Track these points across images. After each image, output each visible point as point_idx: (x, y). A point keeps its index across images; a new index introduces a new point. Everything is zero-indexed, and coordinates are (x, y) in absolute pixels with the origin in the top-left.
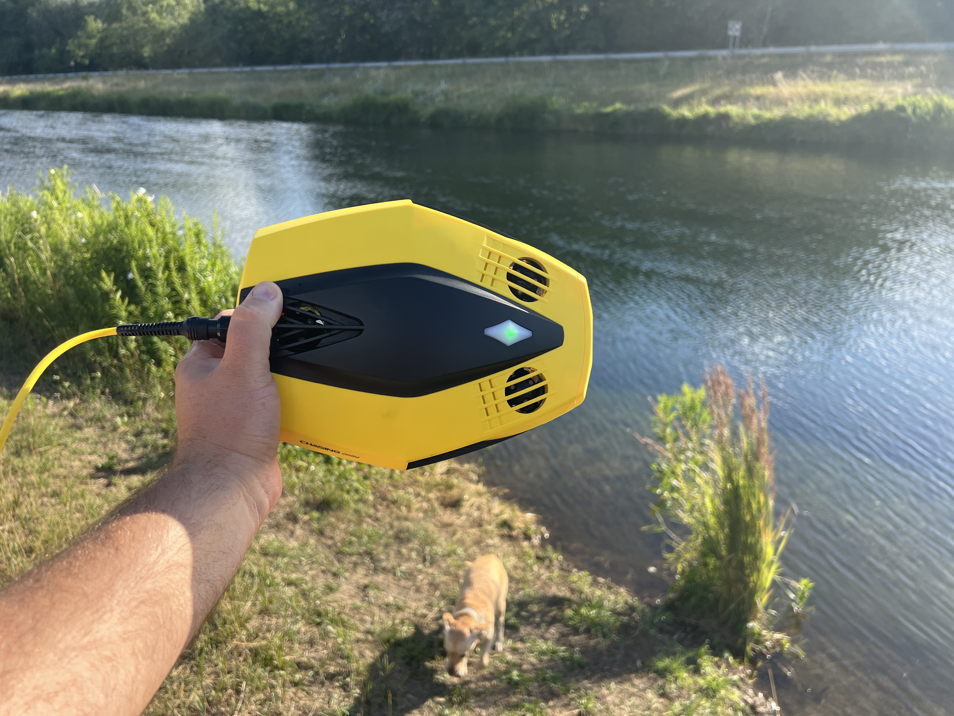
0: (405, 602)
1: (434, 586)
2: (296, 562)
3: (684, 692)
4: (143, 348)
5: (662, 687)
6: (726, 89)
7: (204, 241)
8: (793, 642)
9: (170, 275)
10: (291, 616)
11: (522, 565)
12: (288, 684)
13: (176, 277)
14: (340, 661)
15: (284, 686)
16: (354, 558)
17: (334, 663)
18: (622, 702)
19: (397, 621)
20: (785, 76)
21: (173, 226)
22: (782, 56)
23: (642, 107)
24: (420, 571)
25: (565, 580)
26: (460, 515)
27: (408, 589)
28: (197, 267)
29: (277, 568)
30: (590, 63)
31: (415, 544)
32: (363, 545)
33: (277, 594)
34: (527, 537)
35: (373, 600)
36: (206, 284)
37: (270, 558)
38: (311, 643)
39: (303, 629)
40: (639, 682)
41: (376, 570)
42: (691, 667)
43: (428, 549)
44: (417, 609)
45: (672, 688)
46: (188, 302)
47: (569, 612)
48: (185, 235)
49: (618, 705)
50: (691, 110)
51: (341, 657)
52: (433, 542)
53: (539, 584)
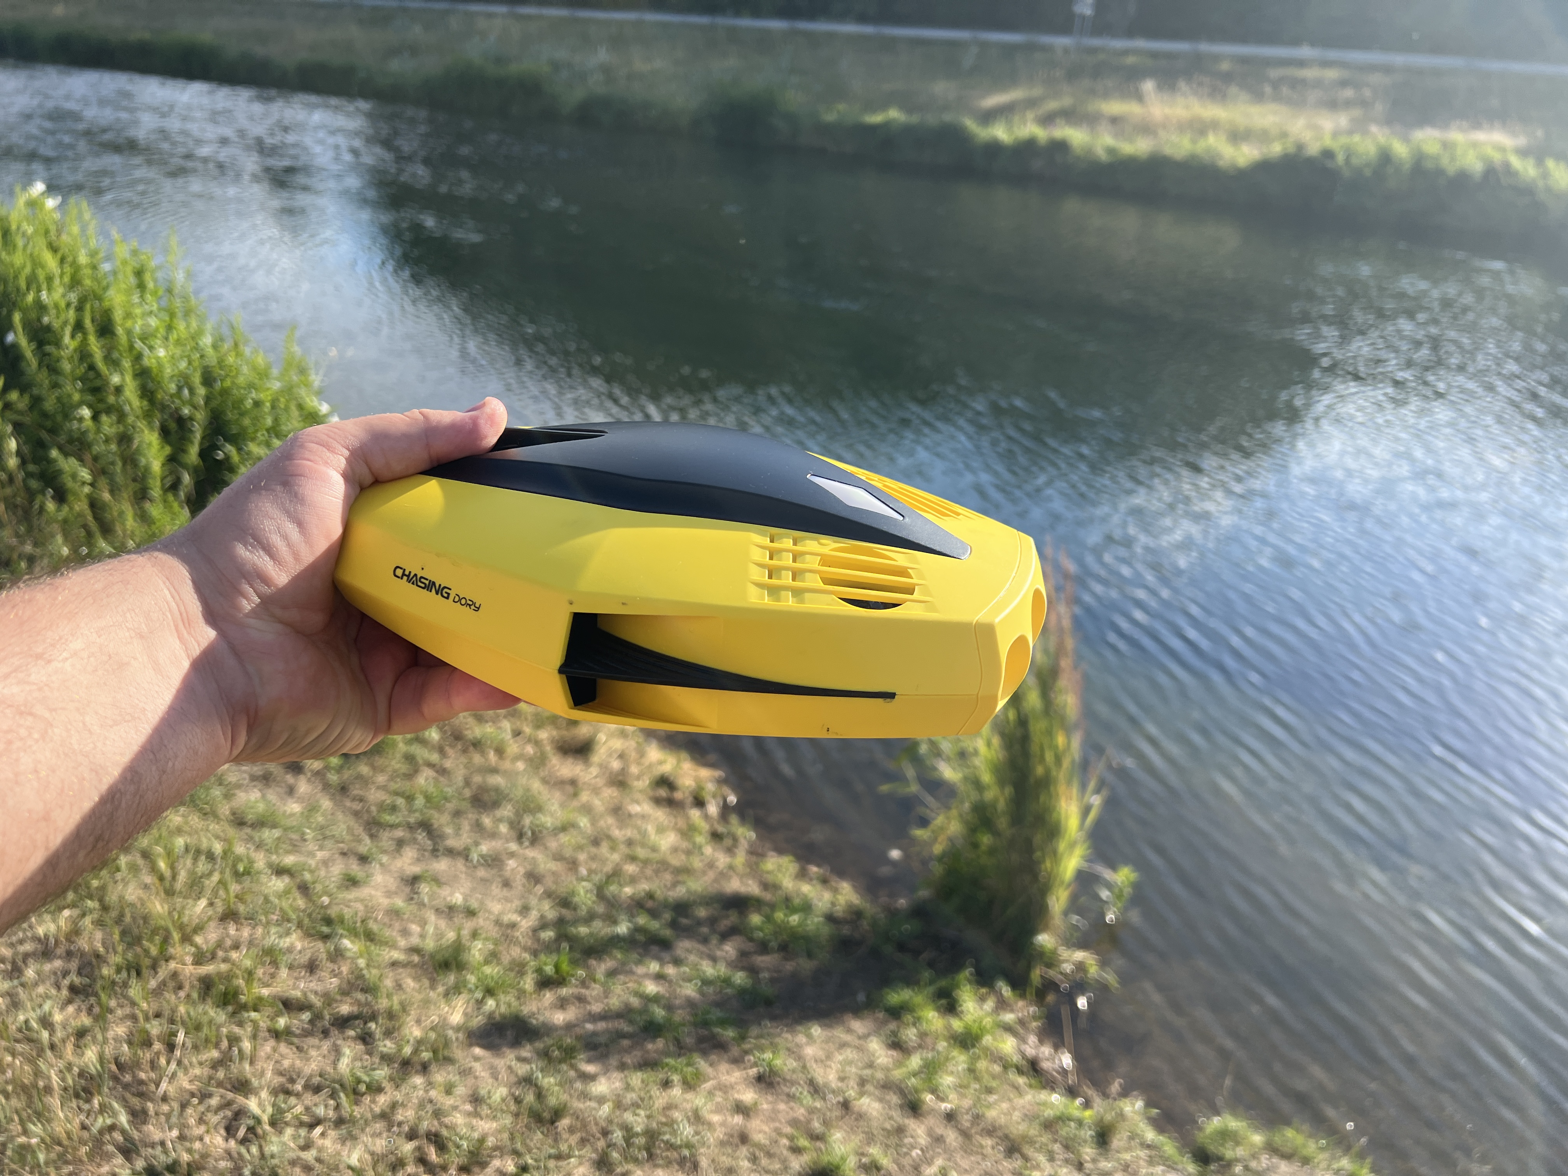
0: (482, 903)
1: (534, 877)
2: (294, 836)
3: (929, 1040)
4: (31, 467)
5: (894, 1034)
6: (1066, 101)
7: (151, 285)
8: (1104, 964)
9: (85, 341)
10: (278, 924)
11: (685, 845)
12: (263, 1034)
13: (95, 346)
14: (360, 996)
15: (254, 1037)
16: (399, 833)
17: (349, 1000)
18: (829, 1057)
19: (465, 933)
20: (1160, 88)
21: (93, 254)
22: (1154, 55)
23: (932, 120)
24: (512, 855)
25: (753, 869)
26: (590, 766)
27: (490, 881)
28: (137, 329)
29: (259, 846)
30: (851, 39)
31: (507, 811)
32: (416, 811)
33: (255, 888)
34: (699, 803)
35: (426, 900)
36: (153, 361)
37: (248, 830)
38: (312, 967)
39: (299, 946)
40: (858, 1026)
41: (435, 852)
42: (944, 1001)
43: (528, 819)
44: (502, 913)
45: (910, 1034)
46: (118, 390)
47: (756, 919)
48: (115, 273)
49: (822, 1061)
50: (1010, 129)
51: (362, 990)
52: (539, 809)
53: (711, 875)
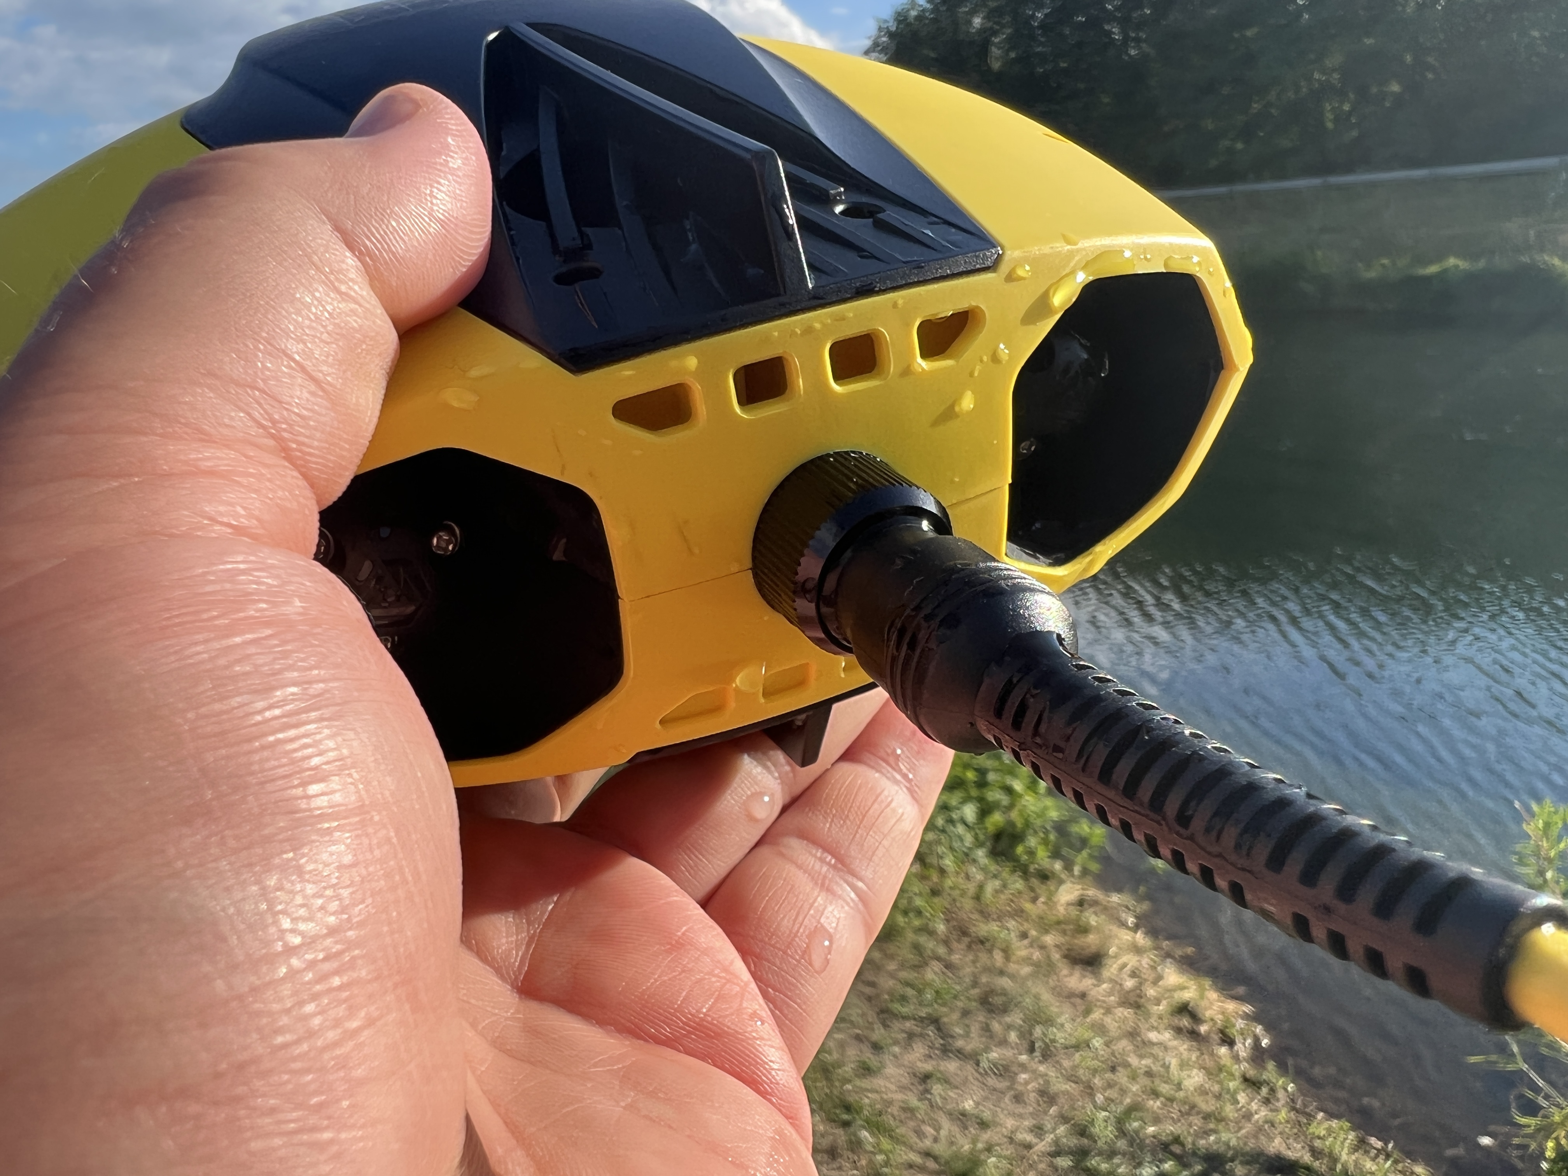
0: (994, 1114)
1: (1047, 1096)
11: (1213, 1087)
16: (908, 1025)
19: (980, 1145)
23: (1502, 263)
24: (1023, 1067)
25: (1300, 1131)
26: (1100, 981)
27: (1002, 1093)
31: (1015, 1018)
32: (926, 1005)
34: (1228, 1041)
35: (939, 1101)
41: (946, 1051)
43: (1038, 1031)
44: (1016, 1130)
52: (1049, 1022)
53: (1248, 1128)
